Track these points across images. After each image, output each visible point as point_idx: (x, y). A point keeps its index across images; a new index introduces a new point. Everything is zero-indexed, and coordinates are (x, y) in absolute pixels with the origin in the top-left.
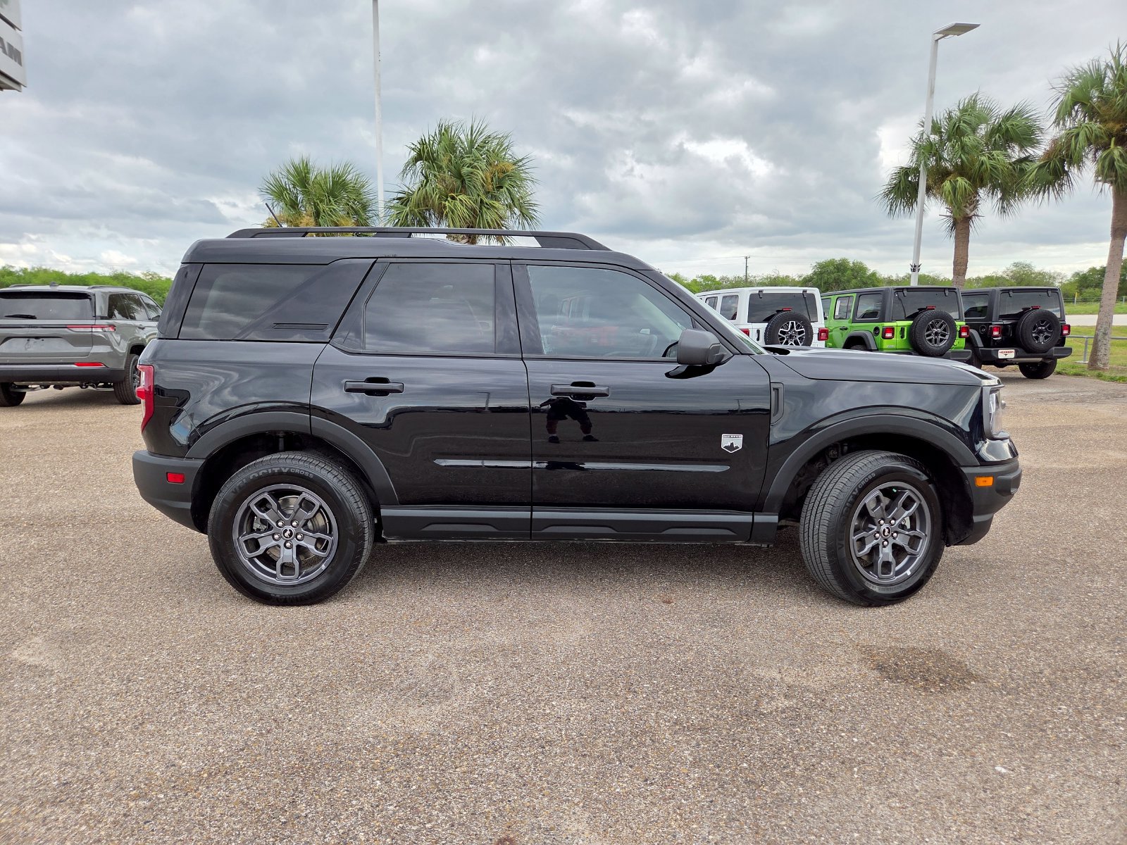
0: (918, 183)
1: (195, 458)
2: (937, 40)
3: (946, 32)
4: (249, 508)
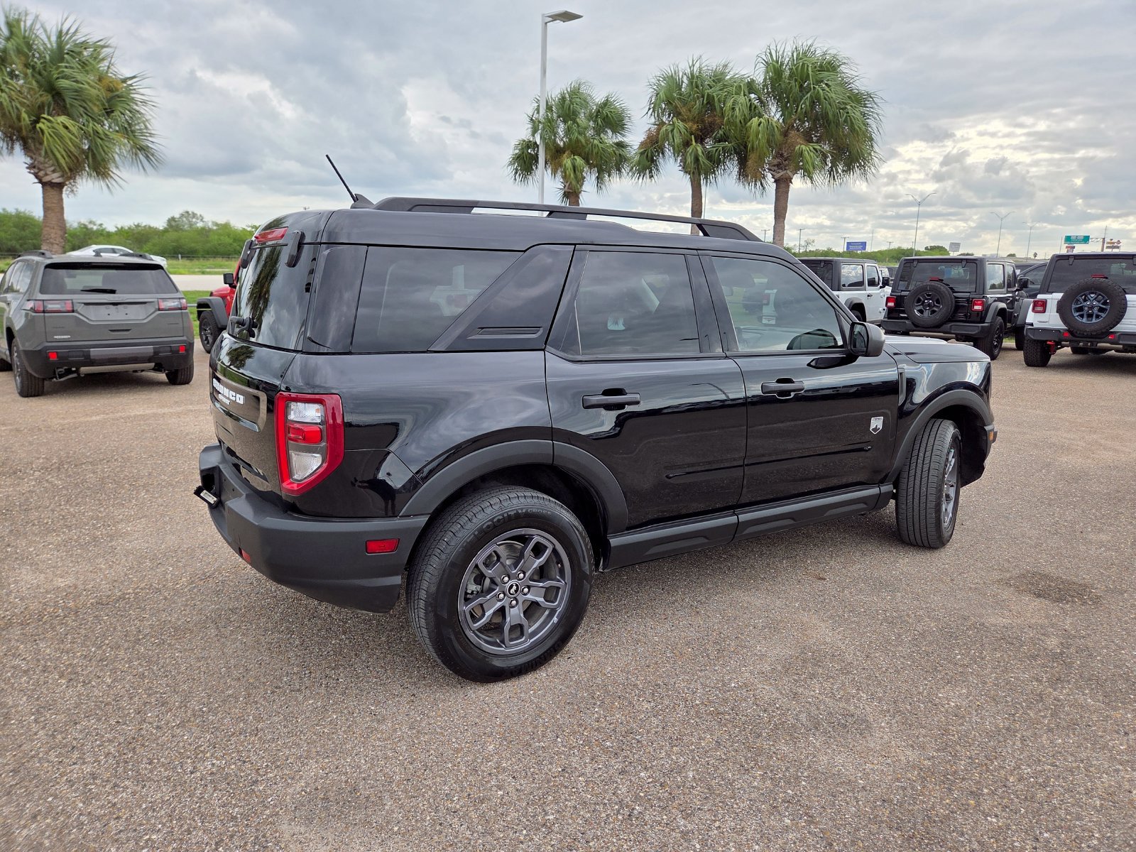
0: (537, 155)
1: (414, 515)
2: (546, 23)
3: (556, 17)
4: (477, 566)
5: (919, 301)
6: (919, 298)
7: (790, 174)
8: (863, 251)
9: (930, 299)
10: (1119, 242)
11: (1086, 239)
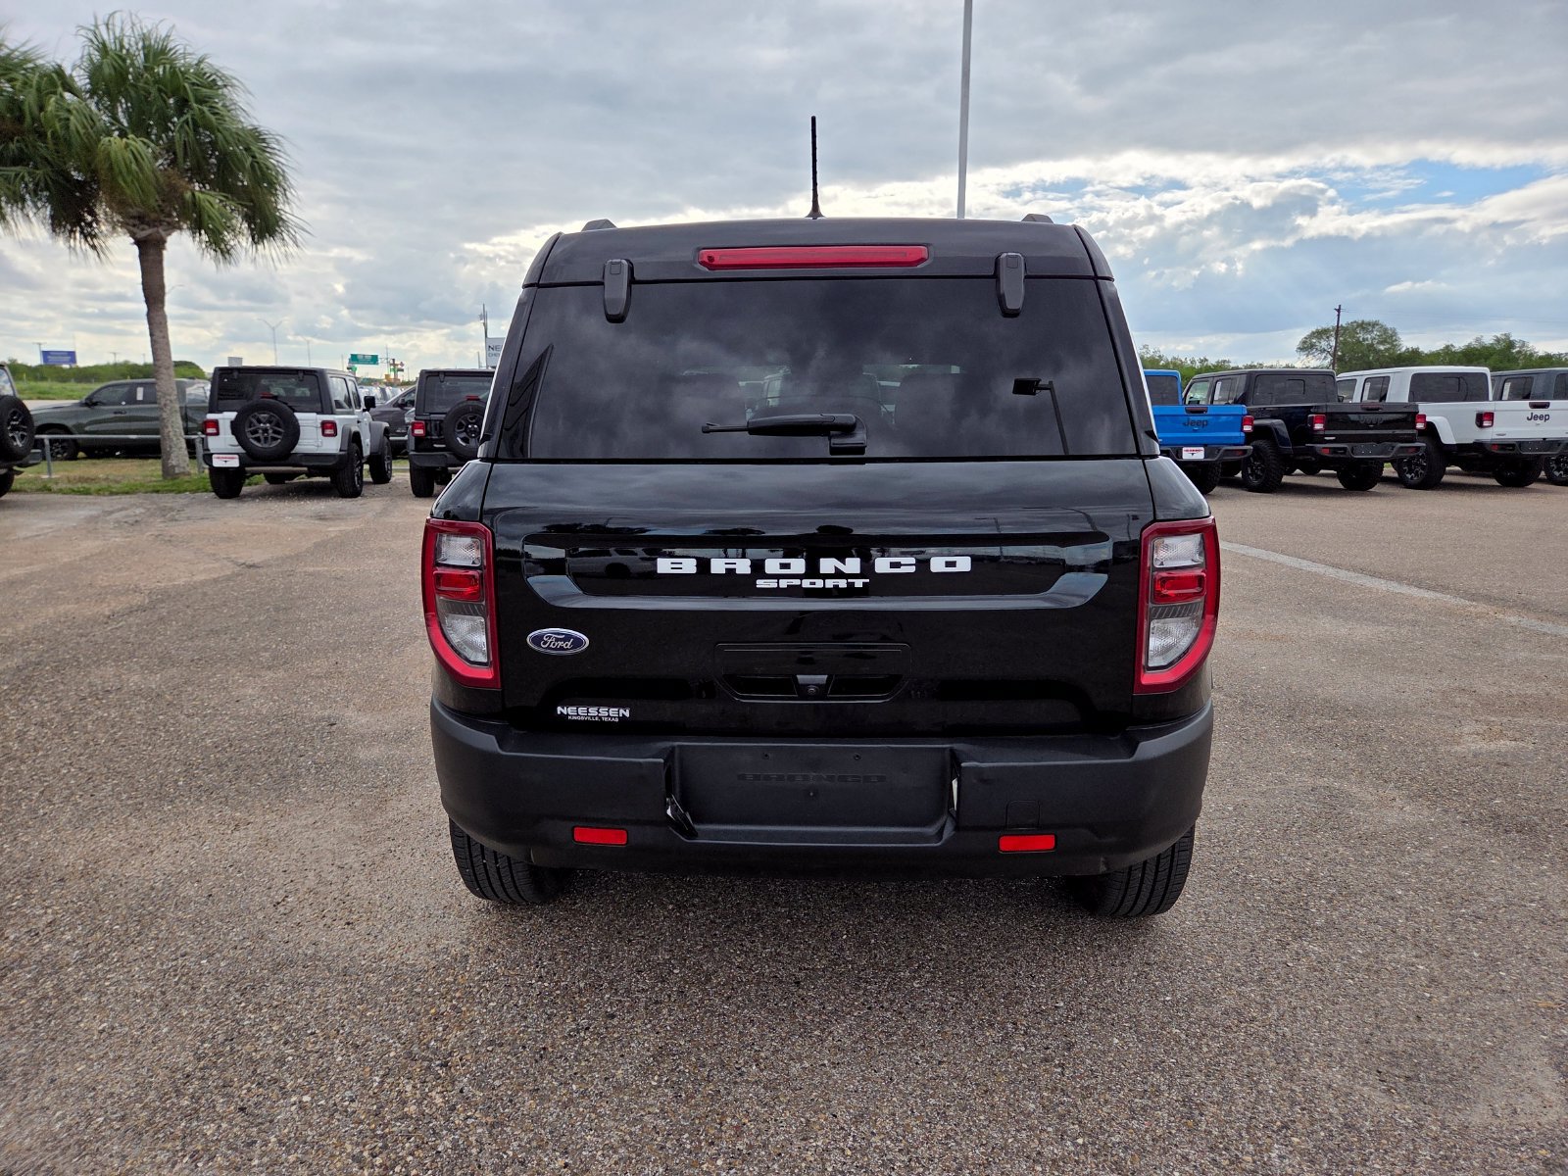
5: (460, 426)
6: (461, 423)
7: (163, 233)
8: (73, 366)
9: (475, 424)
10: (402, 364)
11: (374, 360)
